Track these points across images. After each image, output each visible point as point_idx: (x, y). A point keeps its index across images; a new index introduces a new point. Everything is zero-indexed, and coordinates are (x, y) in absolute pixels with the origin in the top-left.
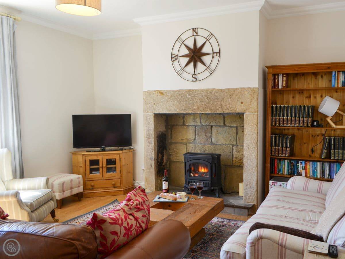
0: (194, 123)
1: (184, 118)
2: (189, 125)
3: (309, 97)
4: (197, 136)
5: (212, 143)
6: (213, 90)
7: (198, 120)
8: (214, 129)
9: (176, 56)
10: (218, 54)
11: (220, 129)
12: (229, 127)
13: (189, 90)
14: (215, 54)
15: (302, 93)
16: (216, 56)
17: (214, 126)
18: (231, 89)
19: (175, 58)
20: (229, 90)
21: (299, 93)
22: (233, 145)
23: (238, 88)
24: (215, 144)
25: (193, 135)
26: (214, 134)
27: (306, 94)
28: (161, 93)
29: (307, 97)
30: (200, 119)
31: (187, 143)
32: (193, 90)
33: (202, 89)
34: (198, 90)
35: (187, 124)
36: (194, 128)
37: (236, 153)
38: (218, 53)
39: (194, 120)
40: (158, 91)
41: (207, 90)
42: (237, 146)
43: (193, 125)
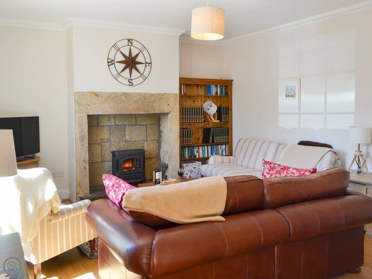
0: (109, 124)
1: (97, 119)
2: (103, 126)
3: (194, 101)
4: (111, 135)
5: (126, 141)
6: (146, 94)
7: (113, 120)
8: (127, 129)
9: (113, 61)
10: (150, 65)
11: (133, 128)
12: (140, 125)
13: (125, 93)
14: (147, 65)
15: (191, 98)
16: (149, 66)
17: (127, 125)
18: (160, 94)
19: (111, 63)
20: (159, 94)
21: (189, 98)
22: (144, 141)
23: (165, 94)
24: (129, 141)
25: (108, 135)
26: (127, 133)
27: (192, 100)
28: (96, 95)
29: (193, 101)
30: (115, 120)
31: (102, 143)
32: (128, 93)
33: (137, 93)
34: (133, 93)
35: (101, 125)
36: (109, 128)
37: (147, 147)
38: (150, 63)
39: (109, 120)
40: (92, 92)
41: (140, 94)
42: (147, 141)
43: (108, 125)
